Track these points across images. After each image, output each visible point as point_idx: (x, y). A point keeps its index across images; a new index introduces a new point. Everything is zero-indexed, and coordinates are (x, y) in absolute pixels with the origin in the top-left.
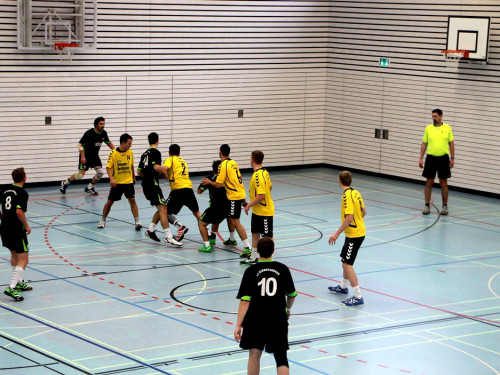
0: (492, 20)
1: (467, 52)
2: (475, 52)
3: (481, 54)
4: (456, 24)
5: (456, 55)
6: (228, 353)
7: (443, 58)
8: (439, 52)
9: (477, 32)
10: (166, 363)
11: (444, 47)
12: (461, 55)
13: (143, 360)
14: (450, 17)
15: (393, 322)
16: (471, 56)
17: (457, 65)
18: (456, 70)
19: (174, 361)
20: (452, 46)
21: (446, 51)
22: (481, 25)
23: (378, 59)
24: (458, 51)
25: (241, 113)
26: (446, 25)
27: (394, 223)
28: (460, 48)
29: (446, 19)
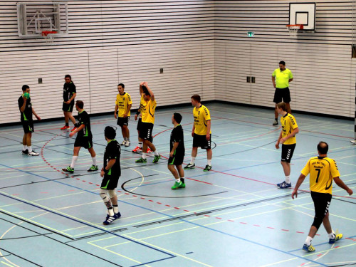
0: (317, 5)
1: (302, 26)
2: (307, 25)
3: (311, 26)
4: (294, 8)
5: (295, 27)
6: (159, 222)
7: (287, 30)
8: (285, 27)
9: (307, 13)
10: (120, 230)
11: (288, 23)
12: (298, 28)
14: (290, 3)
15: (262, 198)
16: (305, 28)
17: (296, 34)
18: (296, 37)
19: (125, 229)
20: (292, 22)
21: (289, 25)
22: (310, 8)
23: (247, 32)
24: (296, 25)
25: (162, 71)
26: (288, 9)
27: (261, 136)
28: (297, 23)
29: (288, 5)
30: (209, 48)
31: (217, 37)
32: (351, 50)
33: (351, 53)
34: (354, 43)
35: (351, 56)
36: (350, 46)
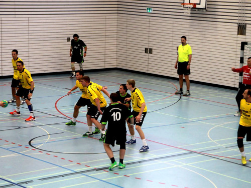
1: (195, 4)
2: (200, 4)
3: (203, 5)
5: (189, 6)
6: (62, 176)
7: (182, 8)
8: (180, 4)
10: (26, 183)
11: (182, 1)
12: (191, 6)
13: (13, 181)
16: (198, 6)
17: (189, 11)
18: (189, 15)
19: (31, 181)
20: (187, 1)
21: (183, 3)
23: (146, 8)
24: (190, 4)
25: (69, 39)
27: (156, 101)
28: (191, 2)
30: (112, 20)
31: (119, 11)
32: (237, 28)
33: (237, 31)
34: (240, 22)
35: (237, 33)
36: (237, 25)
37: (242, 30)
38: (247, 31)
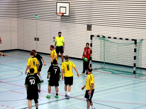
0: (70, 4)
1: (63, 14)
2: (66, 13)
3: (67, 14)
4: (59, 5)
5: (60, 14)
7: (56, 15)
8: (55, 13)
9: (66, 7)
11: (56, 12)
14: (57, 2)
16: (64, 15)
17: (60, 17)
18: (60, 19)
20: (58, 12)
22: (67, 5)
24: (60, 13)
26: (56, 5)
29: (56, 3)
31: (18, 17)
32: (87, 27)
33: (87, 28)
34: (88, 23)
35: (87, 30)
36: (86, 25)
37: (89, 28)
38: (92, 29)
